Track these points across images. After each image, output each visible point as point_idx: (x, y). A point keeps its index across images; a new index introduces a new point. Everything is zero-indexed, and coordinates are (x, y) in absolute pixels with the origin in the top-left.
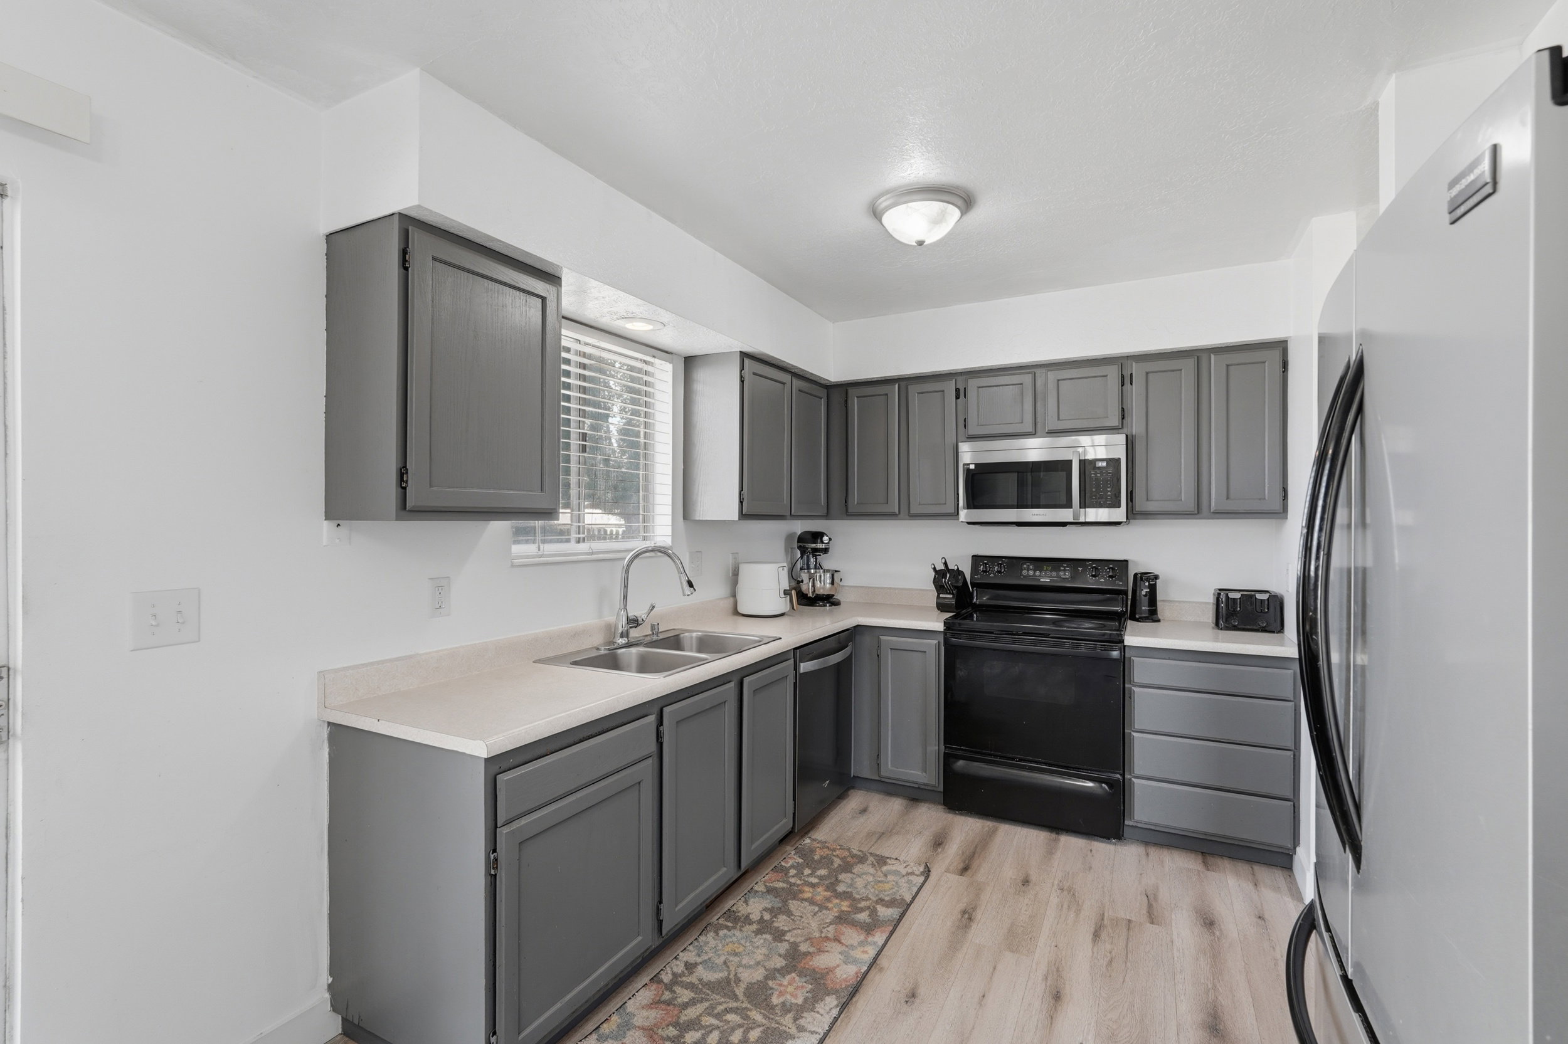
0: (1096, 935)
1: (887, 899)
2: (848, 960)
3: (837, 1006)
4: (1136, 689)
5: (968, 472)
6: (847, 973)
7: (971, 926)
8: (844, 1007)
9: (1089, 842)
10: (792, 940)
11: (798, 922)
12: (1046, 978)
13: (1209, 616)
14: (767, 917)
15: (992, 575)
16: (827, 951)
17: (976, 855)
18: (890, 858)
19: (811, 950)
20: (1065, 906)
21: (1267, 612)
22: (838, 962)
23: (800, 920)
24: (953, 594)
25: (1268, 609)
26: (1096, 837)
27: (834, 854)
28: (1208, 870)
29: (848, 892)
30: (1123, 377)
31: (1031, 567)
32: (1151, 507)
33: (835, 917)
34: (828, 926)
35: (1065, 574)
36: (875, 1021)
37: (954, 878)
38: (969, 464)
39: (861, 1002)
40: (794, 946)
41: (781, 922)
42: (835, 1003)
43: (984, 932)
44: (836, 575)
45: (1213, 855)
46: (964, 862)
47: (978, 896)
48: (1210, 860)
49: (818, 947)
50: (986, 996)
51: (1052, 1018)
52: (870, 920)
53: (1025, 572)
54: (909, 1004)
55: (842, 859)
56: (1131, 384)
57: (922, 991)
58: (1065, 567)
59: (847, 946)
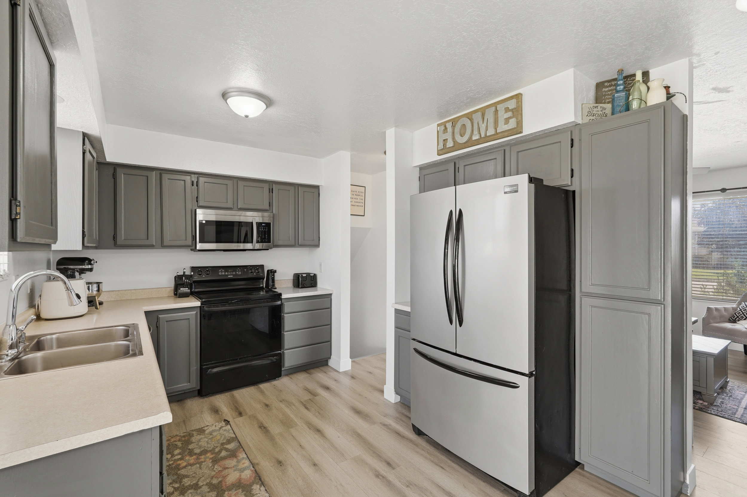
0: (307, 408)
1: (224, 441)
2: (242, 470)
3: (261, 486)
4: (285, 315)
5: (201, 224)
6: (247, 474)
7: (268, 430)
8: (263, 484)
9: (270, 383)
10: (205, 483)
11: (197, 476)
12: (310, 429)
13: (291, 284)
14: (177, 485)
15: (204, 276)
16: (228, 475)
17: (238, 407)
18: (204, 427)
19: (220, 479)
20: (289, 406)
21: (313, 280)
22: (238, 474)
23: (197, 474)
24: (188, 287)
25: (314, 279)
26: (271, 380)
27: (172, 441)
28: (311, 375)
29: (203, 450)
30: (269, 189)
31: (223, 271)
32: (280, 243)
33: (212, 462)
34: (214, 467)
35: (239, 273)
36: (279, 479)
37: (240, 419)
38: (202, 220)
39: (266, 478)
40: (210, 485)
41: (187, 482)
42: (258, 486)
43: (275, 429)
44: (100, 285)
45: (309, 369)
46: (237, 411)
47: (257, 419)
48: (309, 371)
49: (222, 476)
50: (301, 445)
51: (325, 437)
52: (229, 453)
53: (220, 273)
54: (282, 465)
55: (179, 441)
56: (272, 193)
57: (281, 459)
58: (239, 270)
59: (233, 467)
